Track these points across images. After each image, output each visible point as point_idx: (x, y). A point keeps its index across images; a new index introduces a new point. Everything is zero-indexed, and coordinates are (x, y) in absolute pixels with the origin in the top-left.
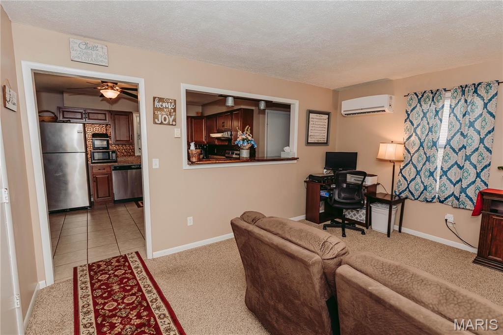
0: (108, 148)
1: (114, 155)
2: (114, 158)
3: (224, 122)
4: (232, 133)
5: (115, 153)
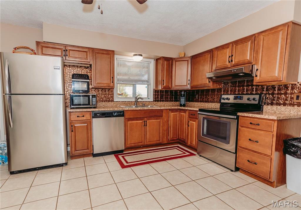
0: (87, 91)
1: (94, 99)
2: (94, 103)
3: (232, 56)
4: (255, 67)
5: (95, 97)
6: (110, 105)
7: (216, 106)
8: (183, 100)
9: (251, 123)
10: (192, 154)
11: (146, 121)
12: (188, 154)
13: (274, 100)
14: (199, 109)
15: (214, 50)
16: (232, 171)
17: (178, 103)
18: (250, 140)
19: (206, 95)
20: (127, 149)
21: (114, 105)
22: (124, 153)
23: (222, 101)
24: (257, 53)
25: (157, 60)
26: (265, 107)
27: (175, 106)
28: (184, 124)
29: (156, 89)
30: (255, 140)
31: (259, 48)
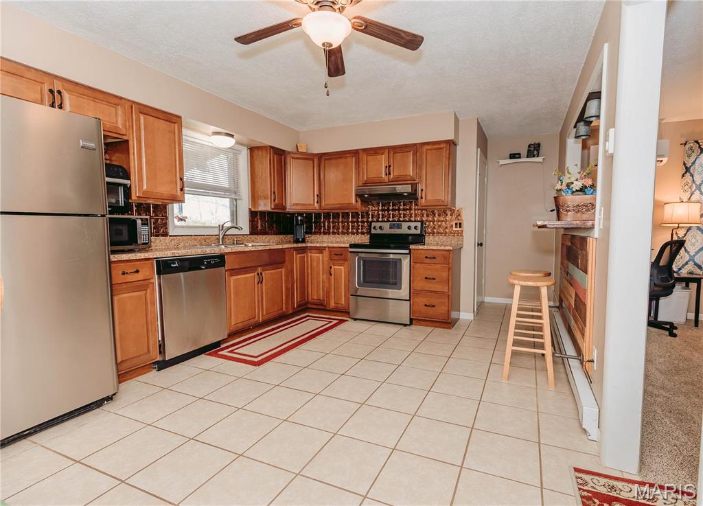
0: (124, 209)
1: (145, 230)
2: (145, 238)
3: (390, 166)
4: (419, 187)
5: (147, 224)
6: (164, 244)
7: (365, 239)
8: (300, 232)
9: (426, 257)
10: (341, 322)
11: (261, 274)
12: (336, 322)
13: (434, 228)
14: (350, 245)
15: (360, 152)
16: (405, 325)
17: (290, 237)
18: (426, 278)
19: (352, 222)
20: (232, 335)
21: (172, 243)
22: (222, 346)
23: (373, 231)
24: (421, 168)
25: (253, 150)
26: (427, 238)
27: (287, 243)
28: (320, 273)
29: (253, 210)
30: (431, 277)
31: (422, 163)
